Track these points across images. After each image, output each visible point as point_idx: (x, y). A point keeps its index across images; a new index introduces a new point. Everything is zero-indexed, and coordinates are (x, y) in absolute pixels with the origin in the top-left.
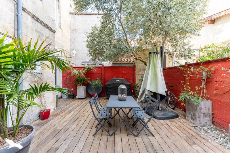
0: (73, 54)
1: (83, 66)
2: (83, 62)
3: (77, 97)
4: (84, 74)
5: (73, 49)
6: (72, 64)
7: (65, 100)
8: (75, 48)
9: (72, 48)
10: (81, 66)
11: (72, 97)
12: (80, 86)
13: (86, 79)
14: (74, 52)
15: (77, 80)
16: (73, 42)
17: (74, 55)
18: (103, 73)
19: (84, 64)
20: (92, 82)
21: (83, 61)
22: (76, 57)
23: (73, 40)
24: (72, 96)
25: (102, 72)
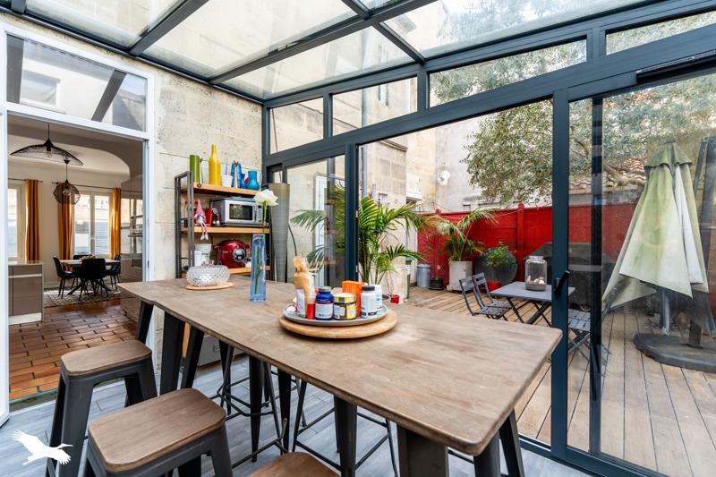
0: (443, 180)
1: (467, 210)
2: (466, 199)
3: (449, 287)
4: (466, 232)
5: (443, 168)
6: (439, 208)
7: (424, 291)
8: (446, 165)
9: (440, 165)
10: (461, 210)
11: (438, 285)
12: (456, 259)
13: (470, 243)
14: (446, 175)
15: (450, 247)
16: (443, 151)
17: (445, 183)
18: (521, 226)
19: (468, 203)
20: (485, 251)
21: (466, 196)
22: (448, 186)
23: (442, 145)
24: (439, 283)
25: (517, 224)
